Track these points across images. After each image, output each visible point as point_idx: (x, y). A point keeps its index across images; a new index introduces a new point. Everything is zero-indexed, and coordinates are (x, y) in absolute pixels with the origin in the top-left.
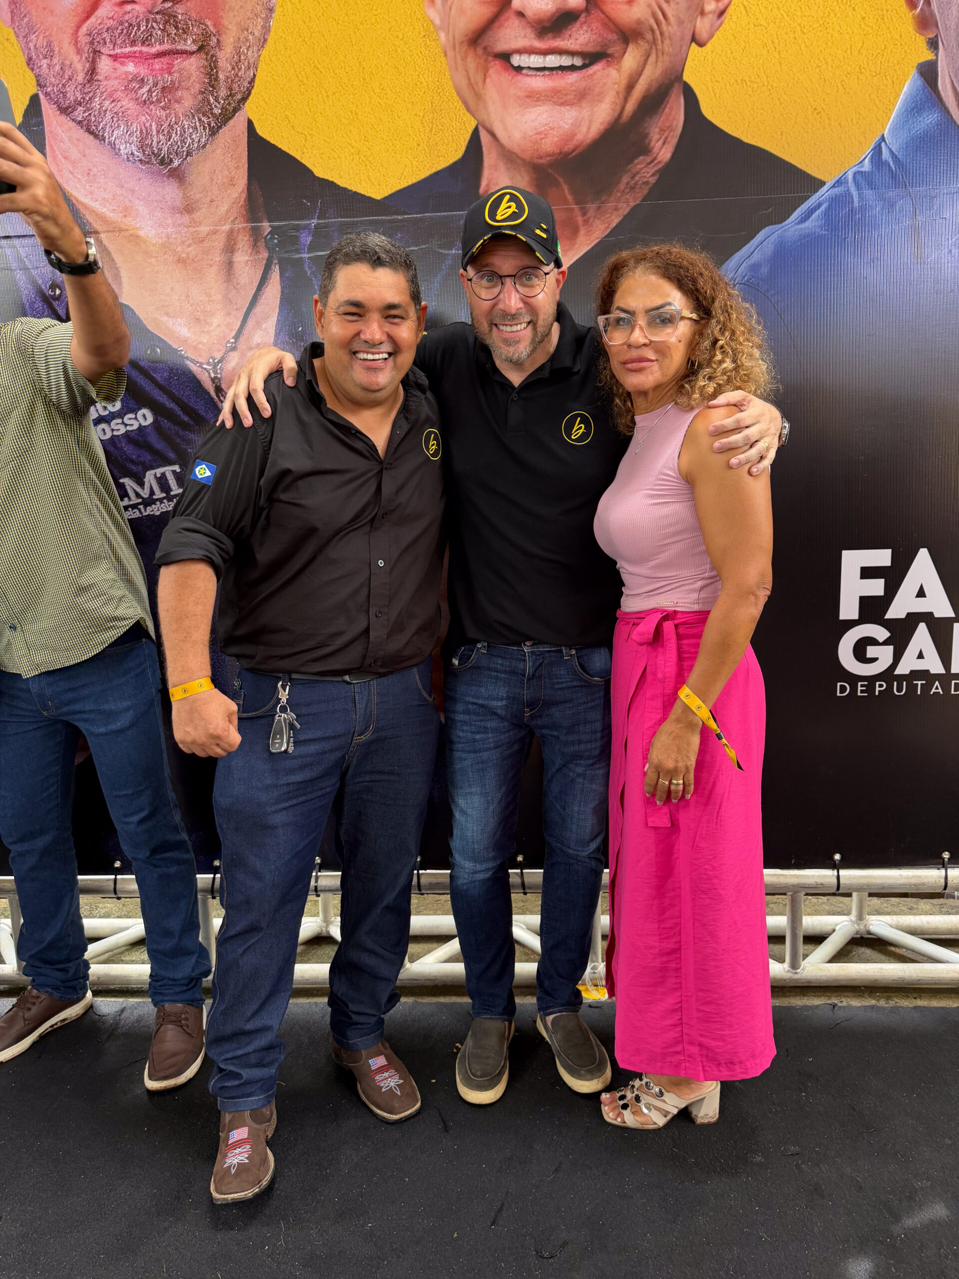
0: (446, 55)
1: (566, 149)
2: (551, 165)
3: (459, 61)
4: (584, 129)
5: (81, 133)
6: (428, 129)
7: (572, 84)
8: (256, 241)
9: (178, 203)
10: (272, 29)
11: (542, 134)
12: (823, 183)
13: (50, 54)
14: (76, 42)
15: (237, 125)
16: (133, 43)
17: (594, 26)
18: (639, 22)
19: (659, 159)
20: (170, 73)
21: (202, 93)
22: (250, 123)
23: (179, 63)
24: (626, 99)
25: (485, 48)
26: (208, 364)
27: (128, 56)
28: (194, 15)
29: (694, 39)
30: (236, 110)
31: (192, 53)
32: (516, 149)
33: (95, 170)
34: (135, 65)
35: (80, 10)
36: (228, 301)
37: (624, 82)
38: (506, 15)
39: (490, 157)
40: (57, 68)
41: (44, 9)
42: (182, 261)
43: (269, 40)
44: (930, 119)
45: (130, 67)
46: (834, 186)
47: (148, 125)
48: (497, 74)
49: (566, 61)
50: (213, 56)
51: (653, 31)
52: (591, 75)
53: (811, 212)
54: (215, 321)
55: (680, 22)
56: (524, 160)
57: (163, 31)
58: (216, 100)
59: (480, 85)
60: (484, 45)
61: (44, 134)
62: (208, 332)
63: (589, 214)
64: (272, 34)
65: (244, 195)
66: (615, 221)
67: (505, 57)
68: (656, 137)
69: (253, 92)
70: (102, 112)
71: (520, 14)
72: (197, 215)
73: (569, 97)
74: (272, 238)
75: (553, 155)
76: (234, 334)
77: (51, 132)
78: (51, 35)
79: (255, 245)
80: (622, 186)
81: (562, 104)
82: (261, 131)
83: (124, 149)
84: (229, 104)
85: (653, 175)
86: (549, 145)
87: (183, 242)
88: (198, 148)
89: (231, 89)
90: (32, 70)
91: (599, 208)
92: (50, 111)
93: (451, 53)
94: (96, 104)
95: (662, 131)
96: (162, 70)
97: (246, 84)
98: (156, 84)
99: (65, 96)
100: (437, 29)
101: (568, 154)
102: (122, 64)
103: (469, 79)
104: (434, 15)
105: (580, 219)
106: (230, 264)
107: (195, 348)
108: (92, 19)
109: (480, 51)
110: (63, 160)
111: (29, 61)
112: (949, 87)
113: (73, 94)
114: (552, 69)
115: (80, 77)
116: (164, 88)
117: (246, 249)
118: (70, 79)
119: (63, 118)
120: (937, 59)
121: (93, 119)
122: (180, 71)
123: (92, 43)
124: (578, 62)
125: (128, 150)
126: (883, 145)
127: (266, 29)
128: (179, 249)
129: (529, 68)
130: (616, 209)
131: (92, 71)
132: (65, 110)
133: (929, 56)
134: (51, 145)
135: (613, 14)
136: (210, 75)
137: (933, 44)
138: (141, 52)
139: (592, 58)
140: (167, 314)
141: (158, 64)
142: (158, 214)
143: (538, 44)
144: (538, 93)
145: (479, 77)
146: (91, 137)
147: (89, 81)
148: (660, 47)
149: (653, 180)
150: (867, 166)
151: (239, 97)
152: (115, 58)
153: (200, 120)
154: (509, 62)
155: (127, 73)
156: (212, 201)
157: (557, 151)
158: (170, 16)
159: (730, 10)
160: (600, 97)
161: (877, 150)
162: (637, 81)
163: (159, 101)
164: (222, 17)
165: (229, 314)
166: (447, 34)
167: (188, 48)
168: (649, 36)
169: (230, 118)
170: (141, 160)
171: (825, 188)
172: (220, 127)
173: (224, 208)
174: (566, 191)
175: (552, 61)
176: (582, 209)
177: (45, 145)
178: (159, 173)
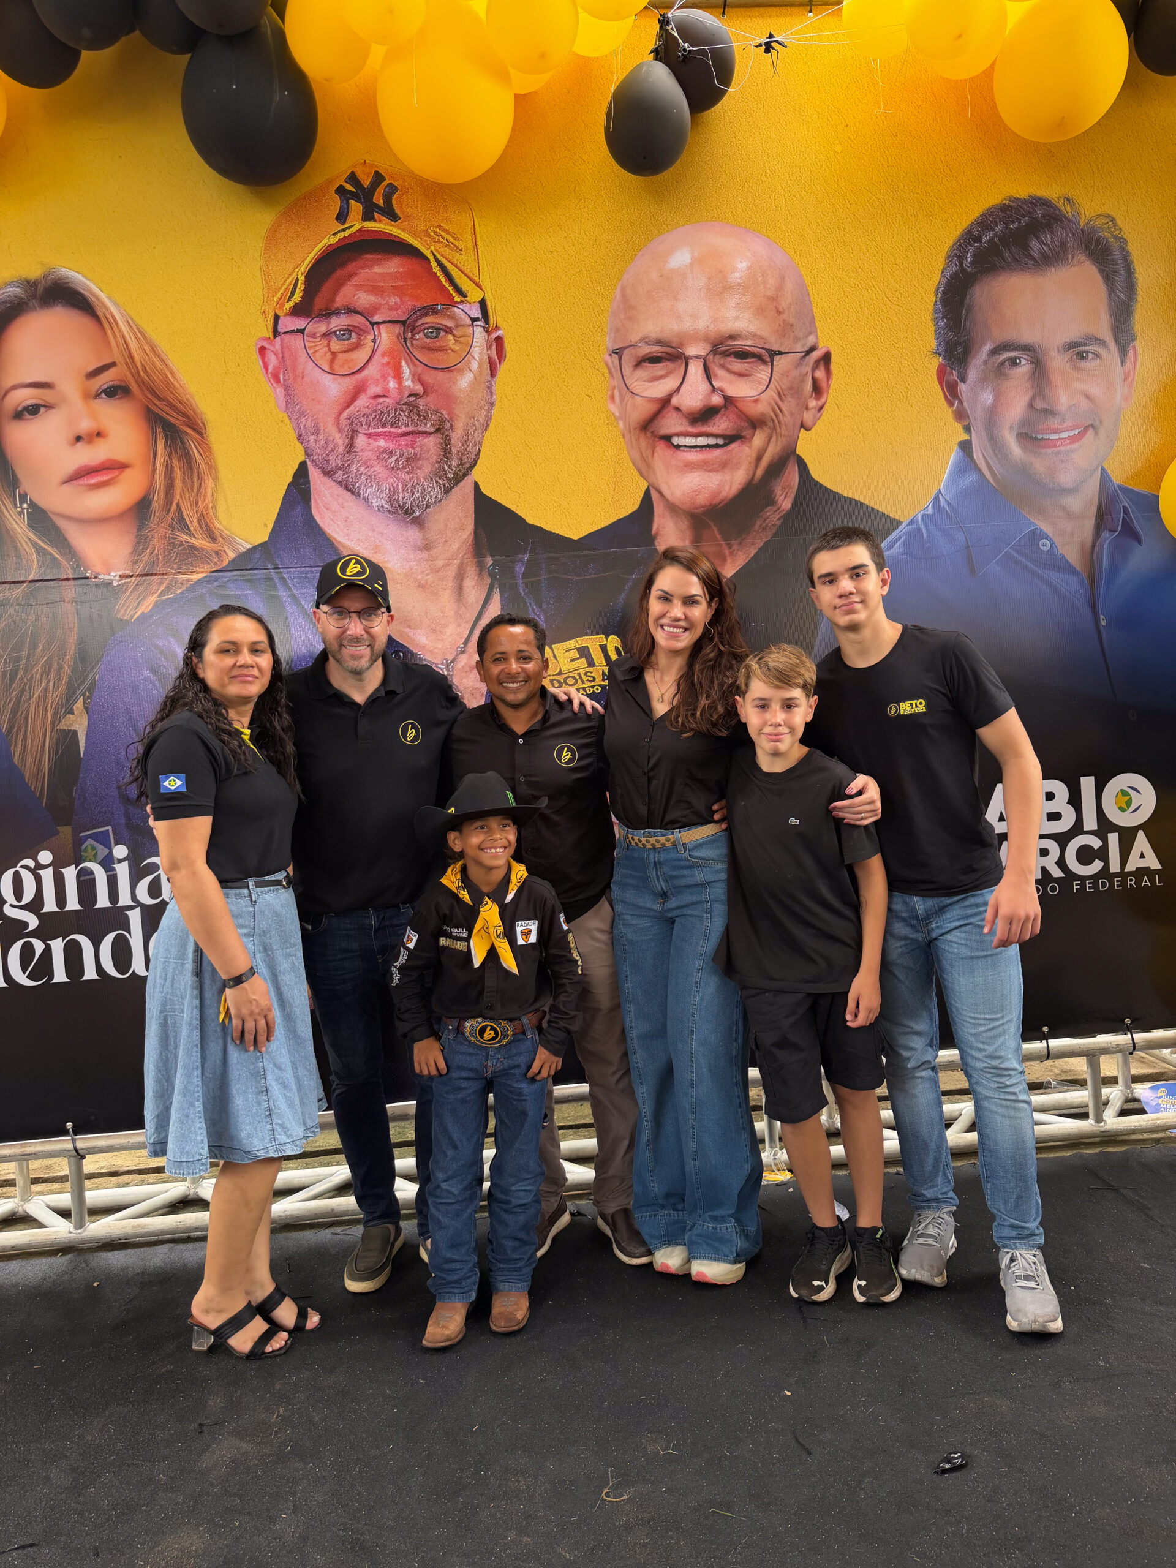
0: (624, 437)
1: (715, 502)
2: (704, 513)
3: (634, 442)
4: (727, 488)
5: (340, 490)
6: (612, 489)
7: (717, 457)
8: (481, 571)
9: (419, 543)
10: (493, 418)
11: (698, 492)
12: (901, 523)
13: (316, 431)
14: (338, 424)
15: (467, 485)
16: (384, 425)
17: (732, 416)
18: (763, 414)
19: (782, 508)
20: (413, 448)
21: (439, 462)
22: (476, 485)
23: (419, 440)
24: (756, 467)
25: (652, 432)
26: (442, 664)
27: (380, 435)
28: (432, 406)
29: (802, 426)
30: (465, 475)
31: (432, 433)
32: (678, 503)
33: (351, 518)
34: (386, 441)
35: (342, 401)
36: (458, 615)
37: (754, 455)
38: (667, 410)
39: (658, 508)
40: (322, 442)
41: (313, 399)
42: (421, 586)
43: (492, 426)
44: (970, 478)
45: (382, 443)
46: (908, 525)
47: (395, 485)
48: (661, 448)
49: (712, 441)
50: (447, 436)
51: (773, 421)
52: (730, 451)
53: (894, 543)
54: (448, 631)
55: (792, 414)
56: (684, 511)
57: (408, 417)
58: (450, 467)
59: (650, 458)
60: (651, 430)
61: (309, 491)
62: (442, 640)
63: (733, 548)
64: (493, 421)
65: (472, 537)
66: (753, 552)
67: (667, 439)
68: (779, 493)
69: (479, 462)
70: (359, 475)
71: (678, 409)
72: (434, 552)
73: (715, 466)
74: (494, 569)
75: (705, 506)
76: (463, 640)
77: (316, 489)
78: (317, 418)
79: (480, 574)
80: (757, 527)
81: (710, 471)
82: (486, 490)
83: (375, 503)
84: (460, 471)
85: (779, 519)
86: (702, 500)
87: (422, 572)
88: (435, 503)
89: (461, 460)
90: (302, 443)
91: (740, 543)
92: (315, 474)
93: (628, 436)
94: (353, 469)
95: (783, 488)
96: (407, 445)
97: (473, 457)
98: (402, 456)
99: (328, 462)
100: (617, 419)
101: (716, 505)
102: (375, 440)
103: (641, 453)
104: (615, 410)
105: (727, 552)
106: (459, 590)
107: (432, 652)
108: (352, 408)
109: (649, 434)
110: (325, 510)
111: (300, 437)
112: (981, 456)
113: (334, 461)
114: (702, 447)
115: (341, 449)
116: (408, 459)
117: (473, 576)
118: (332, 450)
119: (326, 479)
120: (971, 440)
121: (351, 480)
122: (421, 446)
123: (351, 425)
124: (720, 442)
125: (379, 503)
126: (940, 496)
127: (489, 418)
128: (420, 577)
129: (685, 446)
130: (753, 544)
131: (351, 445)
132: (328, 473)
133: (965, 437)
134: (315, 499)
135: (744, 409)
136: (445, 450)
137: (967, 429)
138: (390, 432)
139: (730, 439)
140: (409, 627)
141: (403, 441)
142: (402, 551)
143: (691, 429)
144: (692, 463)
145: (649, 452)
146: (349, 493)
147: (348, 452)
148: (778, 431)
149: (779, 523)
150: (930, 511)
151: (468, 465)
152: (369, 436)
153: (437, 482)
154: (671, 442)
155: (378, 447)
156: (446, 541)
157: (708, 503)
158: (414, 406)
159: (826, 407)
160: (737, 466)
161: (937, 499)
162: (763, 455)
163: (404, 467)
164: (454, 409)
165: (459, 626)
166: (625, 422)
167: (428, 430)
168: (770, 424)
169: (461, 481)
170: (389, 511)
171: (902, 527)
172: (453, 487)
173: (455, 547)
174: (716, 532)
175: (701, 441)
176: (728, 544)
177: (310, 499)
178: (404, 520)
